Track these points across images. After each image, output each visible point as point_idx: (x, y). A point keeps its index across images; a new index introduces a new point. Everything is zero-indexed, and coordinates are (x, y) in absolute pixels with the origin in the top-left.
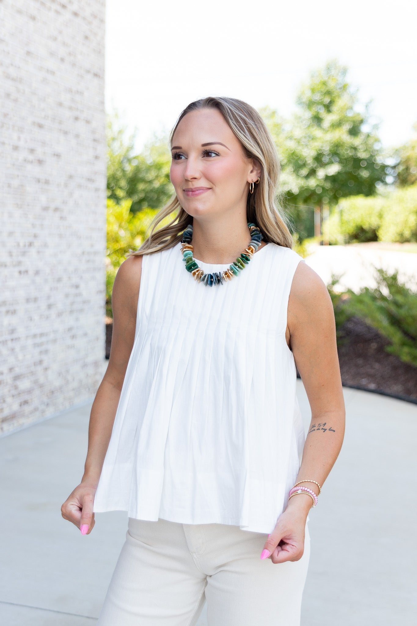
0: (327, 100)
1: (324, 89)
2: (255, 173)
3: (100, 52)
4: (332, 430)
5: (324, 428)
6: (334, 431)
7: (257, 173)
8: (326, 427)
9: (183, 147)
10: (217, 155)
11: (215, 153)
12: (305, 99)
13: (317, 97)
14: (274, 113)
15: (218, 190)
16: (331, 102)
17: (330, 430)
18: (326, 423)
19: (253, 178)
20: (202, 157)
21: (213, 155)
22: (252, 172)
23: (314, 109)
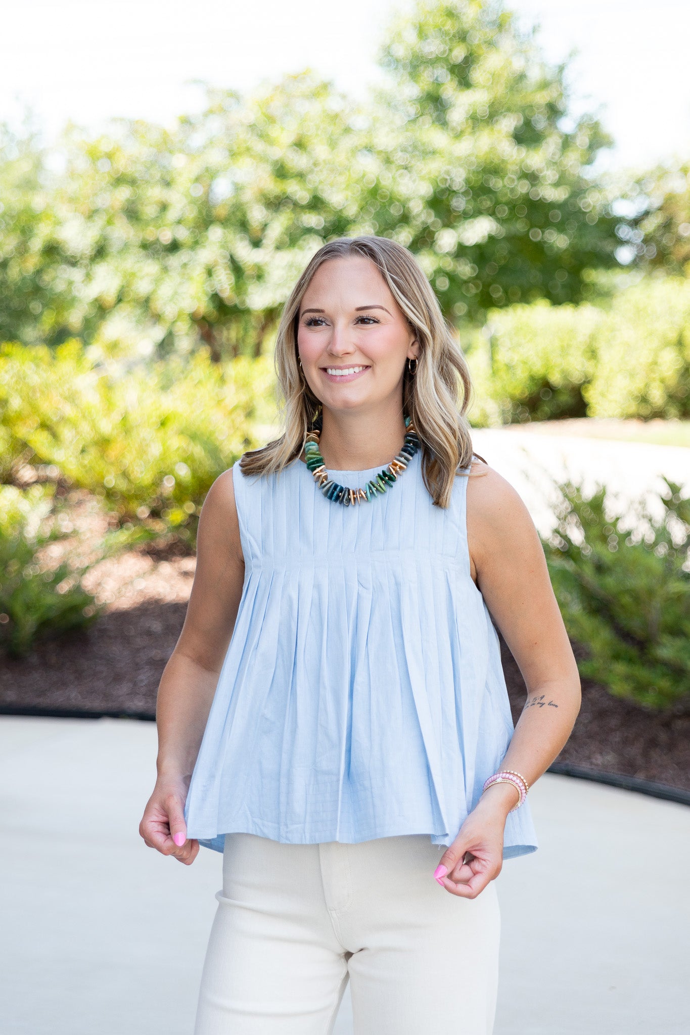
0: (459, 53)
1: (449, 26)
4: (553, 705)
10: (376, 321)
12: (401, 51)
13: (433, 47)
14: (325, 87)
16: (469, 61)
19: (413, 353)
20: (355, 325)
21: (371, 322)
23: (427, 77)
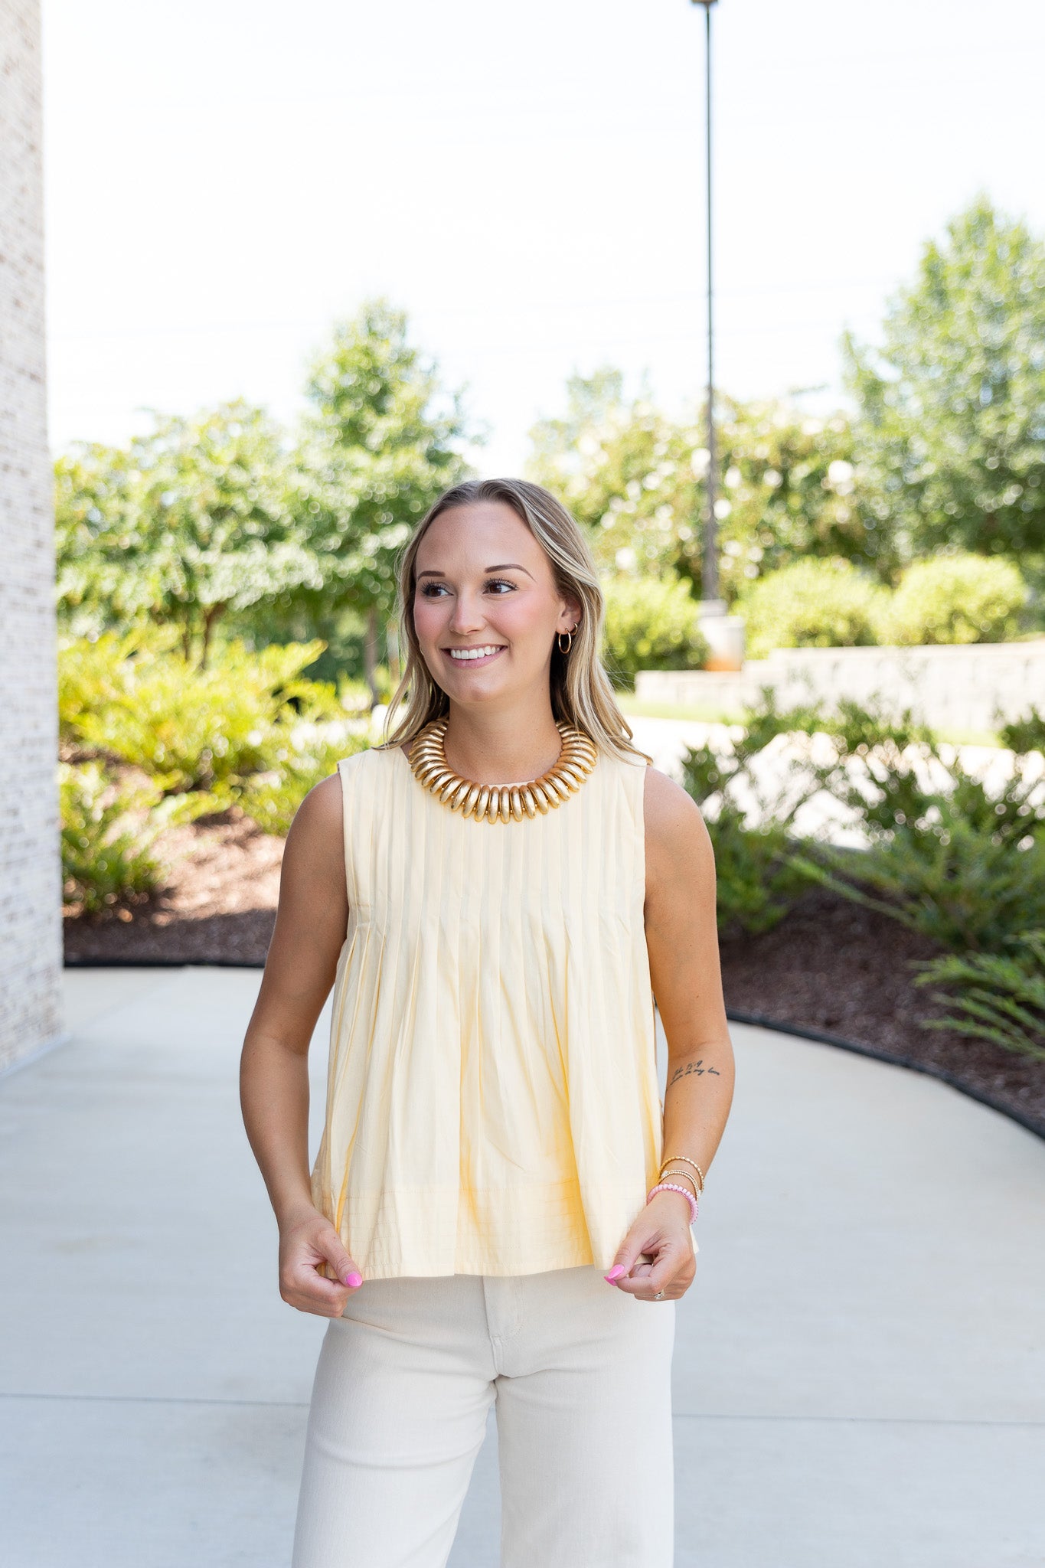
2: (569, 616)
3: (38, 331)
4: (713, 1072)
5: (698, 1069)
6: (718, 1074)
7: (572, 618)
8: (701, 1067)
9: (447, 574)
11: (509, 586)
15: (518, 652)
17: (710, 1071)
18: (701, 1062)
19: (564, 625)
20: (484, 593)
21: (504, 589)
22: (563, 615)
